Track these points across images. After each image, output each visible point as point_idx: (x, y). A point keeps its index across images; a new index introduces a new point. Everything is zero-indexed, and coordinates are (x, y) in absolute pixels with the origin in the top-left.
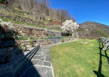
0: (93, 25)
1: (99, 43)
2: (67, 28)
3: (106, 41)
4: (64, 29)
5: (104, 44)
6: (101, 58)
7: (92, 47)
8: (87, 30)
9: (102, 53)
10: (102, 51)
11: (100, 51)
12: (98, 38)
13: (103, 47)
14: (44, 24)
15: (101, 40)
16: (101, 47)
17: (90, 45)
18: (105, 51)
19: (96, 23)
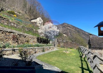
0: (71, 29)
1: (79, 52)
2: (47, 33)
3: (84, 50)
4: (42, 33)
5: (83, 53)
6: (82, 62)
7: (74, 56)
8: (65, 35)
9: (82, 60)
10: (82, 58)
11: (81, 59)
12: (78, 47)
13: (83, 55)
14: (8, 20)
15: (81, 49)
16: (81, 56)
17: (72, 54)
18: (84, 58)
19: (74, 27)
